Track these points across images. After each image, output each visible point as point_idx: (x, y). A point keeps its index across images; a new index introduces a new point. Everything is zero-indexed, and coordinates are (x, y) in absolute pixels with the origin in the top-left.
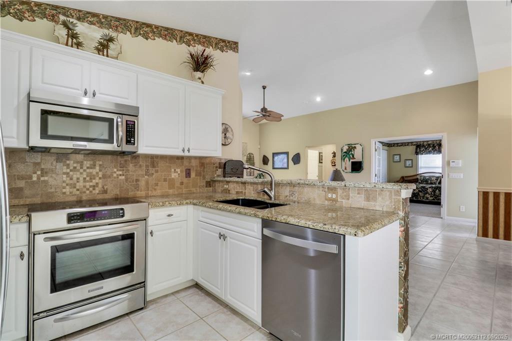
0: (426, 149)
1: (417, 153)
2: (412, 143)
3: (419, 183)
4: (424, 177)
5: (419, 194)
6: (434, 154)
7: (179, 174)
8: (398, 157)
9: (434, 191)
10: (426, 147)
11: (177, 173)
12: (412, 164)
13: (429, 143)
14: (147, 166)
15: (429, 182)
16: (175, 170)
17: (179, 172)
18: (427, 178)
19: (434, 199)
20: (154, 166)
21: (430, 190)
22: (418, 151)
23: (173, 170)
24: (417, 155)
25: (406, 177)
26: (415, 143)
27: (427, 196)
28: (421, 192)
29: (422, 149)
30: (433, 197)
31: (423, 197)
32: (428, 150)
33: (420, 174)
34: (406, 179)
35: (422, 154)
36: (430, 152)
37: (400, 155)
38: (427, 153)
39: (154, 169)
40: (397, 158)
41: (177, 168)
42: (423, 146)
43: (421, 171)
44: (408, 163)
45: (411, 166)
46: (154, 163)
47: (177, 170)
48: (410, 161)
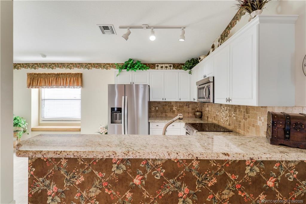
7: (263, 122)
11: (262, 121)
14: (244, 112)
16: (260, 118)
17: (263, 121)
20: (247, 113)
23: (258, 118)
39: (247, 115)
41: (262, 116)
46: (247, 110)
47: (261, 118)
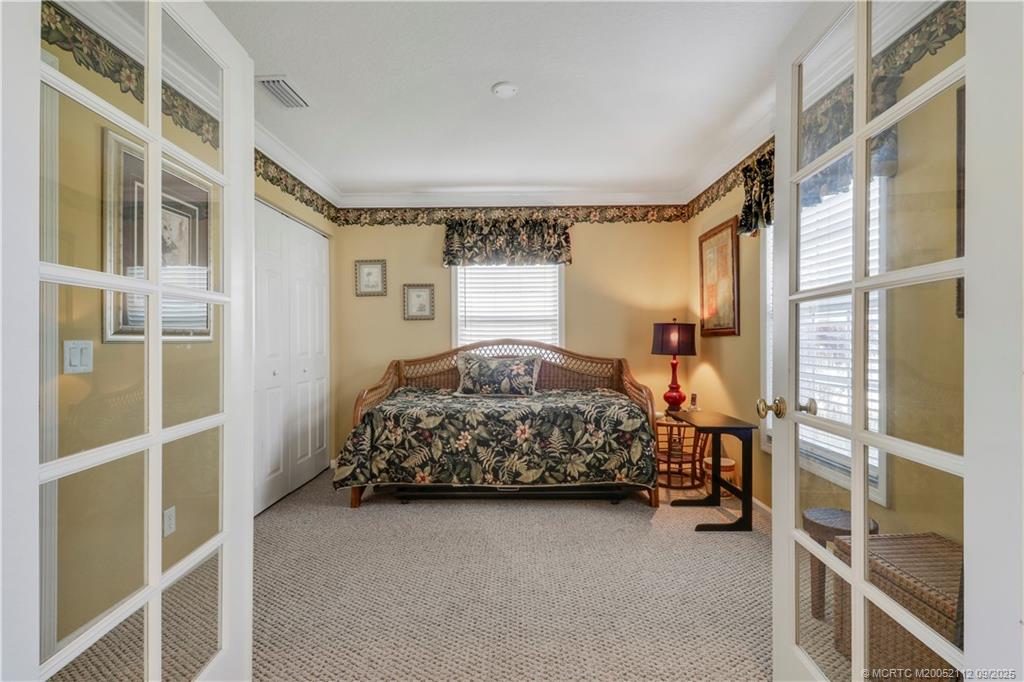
0: (484, 240)
1: (451, 257)
2: (430, 210)
3: (466, 391)
4: (482, 361)
5: (475, 454)
6: (512, 262)
8: (376, 270)
9: (541, 437)
10: (486, 230)
12: (432, 306)
13: (496, 215)
15: (505, 384)
18: (493, 365)
19: (542, 479)
21: (523, 433)
22: (456, 246)
24: (450, 263)
25: (410, 363)
26: (439, 215)
27: (515, 462)
28: (483, 443)
29: (470, 240)
30: (539, 466)
31: (495, 472)
32: (493, 243)
33: (465, 348)
34: (409, 372)
35: (471, 260)
36: (497, 256)
37: (383, 263)
38: (488, 260)
40: (371, 277)
42: (473, 226)
43: (465, 337)
44: (418, 300)
45: (427, 313)
48: (425, 294)
